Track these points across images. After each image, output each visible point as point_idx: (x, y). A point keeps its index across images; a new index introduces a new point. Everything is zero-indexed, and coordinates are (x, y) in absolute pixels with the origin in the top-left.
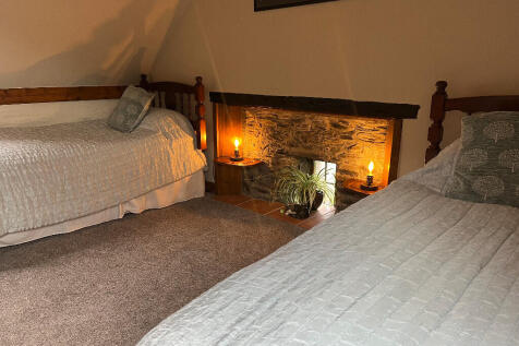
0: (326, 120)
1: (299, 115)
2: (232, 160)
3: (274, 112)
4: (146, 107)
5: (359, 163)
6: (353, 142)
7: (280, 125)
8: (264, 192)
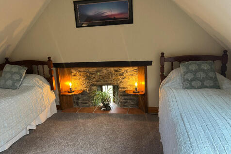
0: (112, 69)
1: (100, 69)
2: (69, 92)
3: (87, 69)
4: (24, 75)
5: (128, 84)
6: (124, 76)
7: (91, 74)
8: (86, 103)
